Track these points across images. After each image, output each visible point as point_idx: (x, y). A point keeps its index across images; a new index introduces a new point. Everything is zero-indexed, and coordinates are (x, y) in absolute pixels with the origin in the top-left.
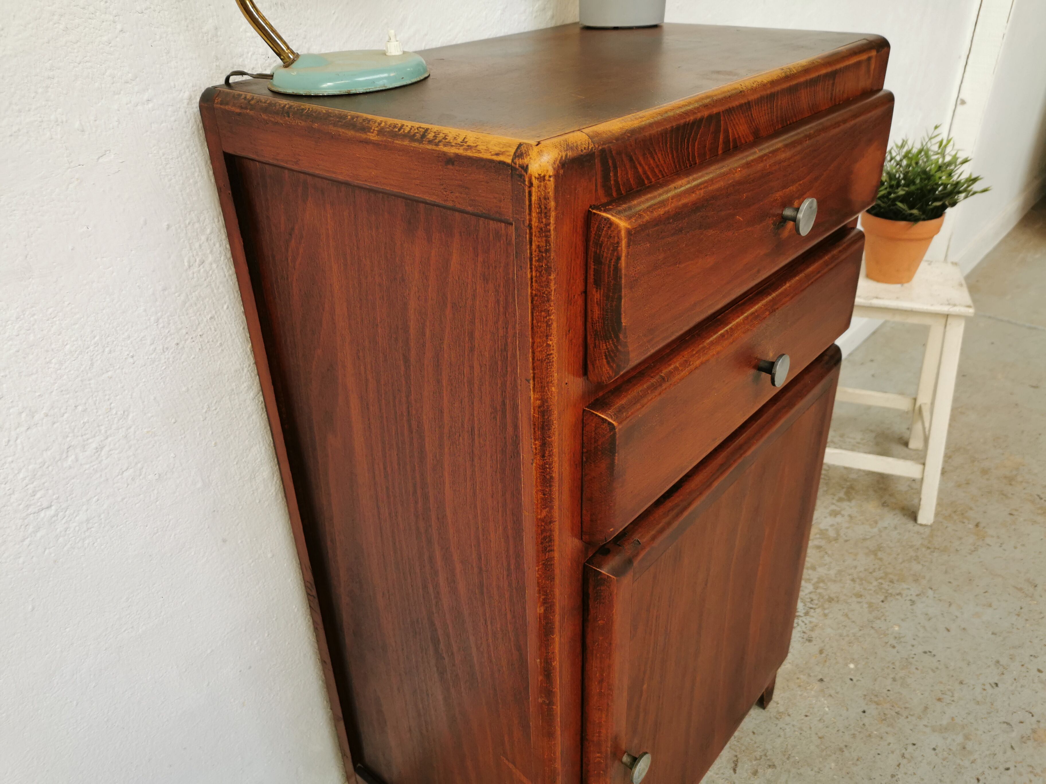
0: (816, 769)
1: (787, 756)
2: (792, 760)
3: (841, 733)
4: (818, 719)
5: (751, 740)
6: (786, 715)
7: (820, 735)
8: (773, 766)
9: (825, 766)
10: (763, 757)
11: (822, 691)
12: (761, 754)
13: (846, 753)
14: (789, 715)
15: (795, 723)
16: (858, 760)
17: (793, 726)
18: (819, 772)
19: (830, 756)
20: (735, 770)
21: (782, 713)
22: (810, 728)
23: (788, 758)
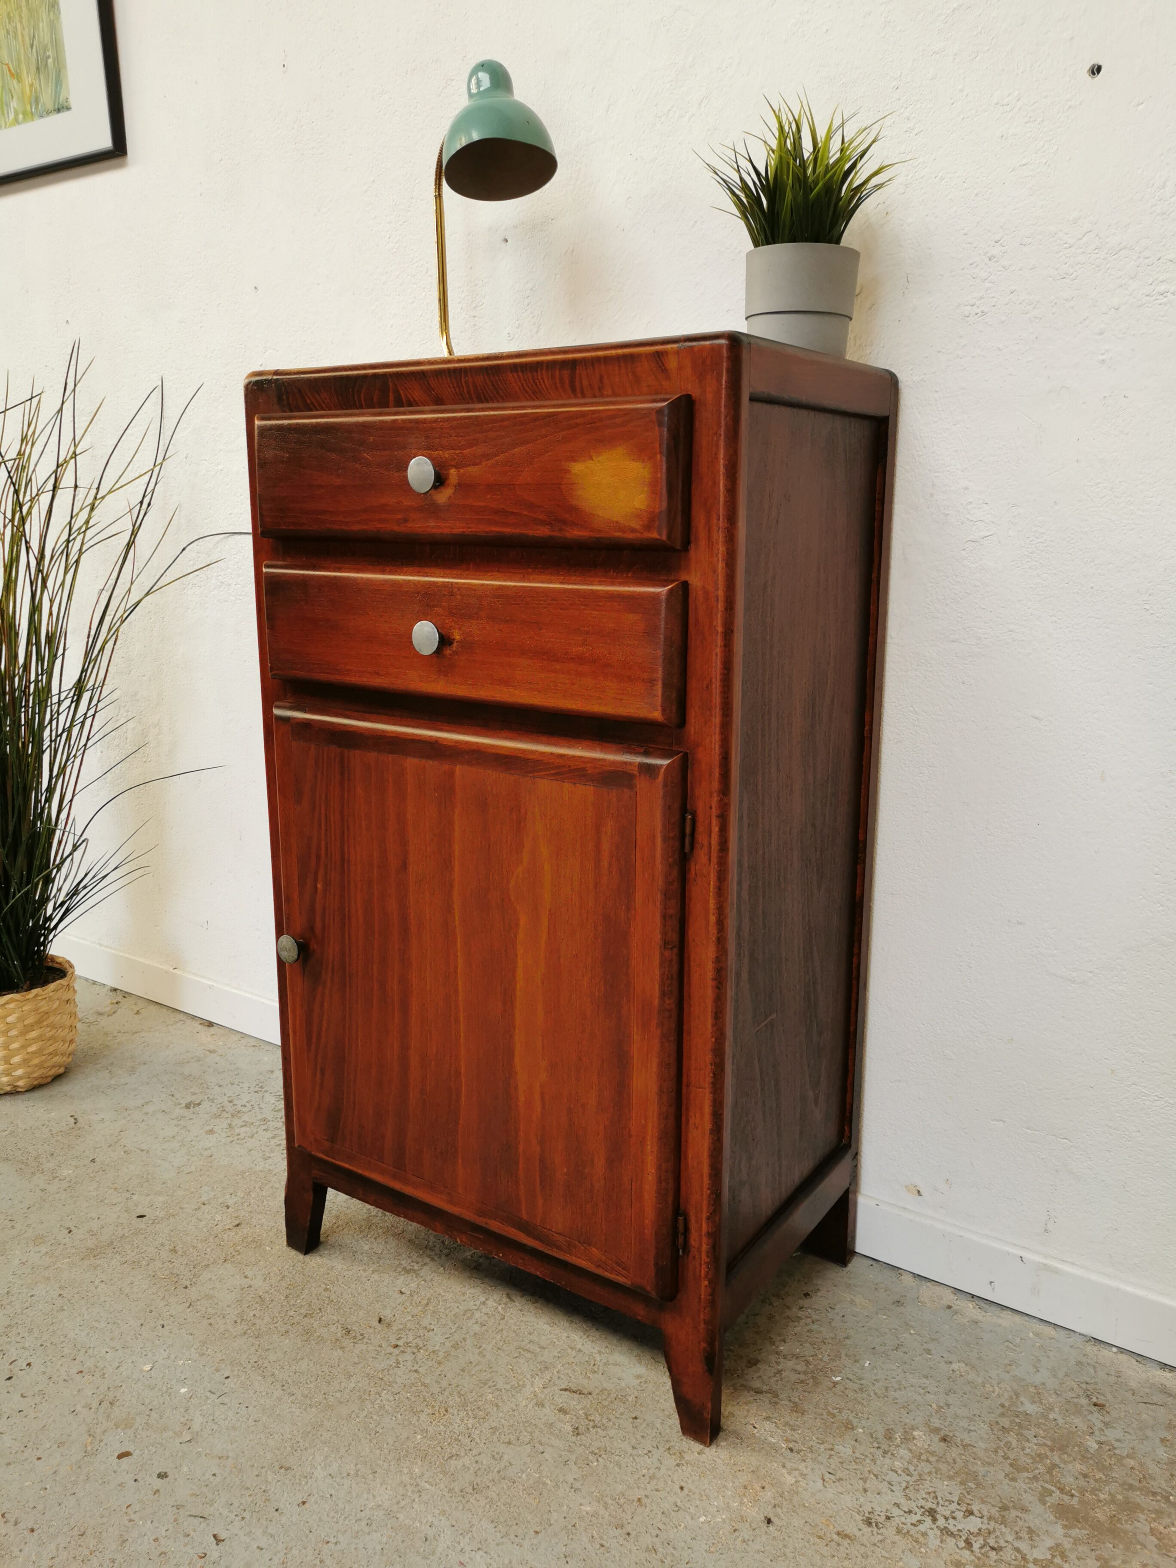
0: (577, 1485)
1: (597, 1451)
2: (591, 1457)
3: (655, 1532)
4: (679, 1504)
5: (622, 1414)
6: (678, 1462)
7: (644, 1501)
8: (577, 1432)
9: (584, 1498)
10: (591, 1424)
11: (743, 1519)
12: (596, 1422)
13: (613, 1532)
14: (678, 1465)
15: (663, 1470)
16: (602, 1546)
17: (658, 1468)
18: (572, 1488)
19: (606, 1507)
20: (566, 1390)
21: (682, 1457)
22: (657, 1490)
23: (593, 1453)
